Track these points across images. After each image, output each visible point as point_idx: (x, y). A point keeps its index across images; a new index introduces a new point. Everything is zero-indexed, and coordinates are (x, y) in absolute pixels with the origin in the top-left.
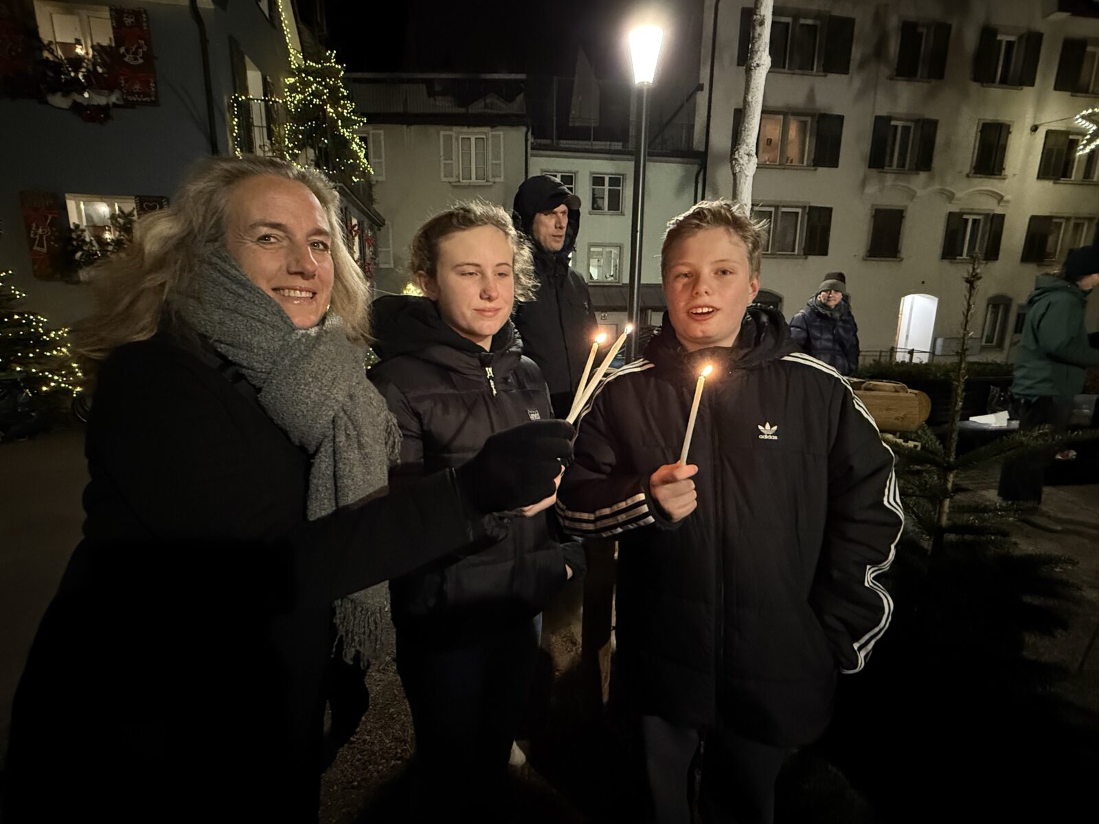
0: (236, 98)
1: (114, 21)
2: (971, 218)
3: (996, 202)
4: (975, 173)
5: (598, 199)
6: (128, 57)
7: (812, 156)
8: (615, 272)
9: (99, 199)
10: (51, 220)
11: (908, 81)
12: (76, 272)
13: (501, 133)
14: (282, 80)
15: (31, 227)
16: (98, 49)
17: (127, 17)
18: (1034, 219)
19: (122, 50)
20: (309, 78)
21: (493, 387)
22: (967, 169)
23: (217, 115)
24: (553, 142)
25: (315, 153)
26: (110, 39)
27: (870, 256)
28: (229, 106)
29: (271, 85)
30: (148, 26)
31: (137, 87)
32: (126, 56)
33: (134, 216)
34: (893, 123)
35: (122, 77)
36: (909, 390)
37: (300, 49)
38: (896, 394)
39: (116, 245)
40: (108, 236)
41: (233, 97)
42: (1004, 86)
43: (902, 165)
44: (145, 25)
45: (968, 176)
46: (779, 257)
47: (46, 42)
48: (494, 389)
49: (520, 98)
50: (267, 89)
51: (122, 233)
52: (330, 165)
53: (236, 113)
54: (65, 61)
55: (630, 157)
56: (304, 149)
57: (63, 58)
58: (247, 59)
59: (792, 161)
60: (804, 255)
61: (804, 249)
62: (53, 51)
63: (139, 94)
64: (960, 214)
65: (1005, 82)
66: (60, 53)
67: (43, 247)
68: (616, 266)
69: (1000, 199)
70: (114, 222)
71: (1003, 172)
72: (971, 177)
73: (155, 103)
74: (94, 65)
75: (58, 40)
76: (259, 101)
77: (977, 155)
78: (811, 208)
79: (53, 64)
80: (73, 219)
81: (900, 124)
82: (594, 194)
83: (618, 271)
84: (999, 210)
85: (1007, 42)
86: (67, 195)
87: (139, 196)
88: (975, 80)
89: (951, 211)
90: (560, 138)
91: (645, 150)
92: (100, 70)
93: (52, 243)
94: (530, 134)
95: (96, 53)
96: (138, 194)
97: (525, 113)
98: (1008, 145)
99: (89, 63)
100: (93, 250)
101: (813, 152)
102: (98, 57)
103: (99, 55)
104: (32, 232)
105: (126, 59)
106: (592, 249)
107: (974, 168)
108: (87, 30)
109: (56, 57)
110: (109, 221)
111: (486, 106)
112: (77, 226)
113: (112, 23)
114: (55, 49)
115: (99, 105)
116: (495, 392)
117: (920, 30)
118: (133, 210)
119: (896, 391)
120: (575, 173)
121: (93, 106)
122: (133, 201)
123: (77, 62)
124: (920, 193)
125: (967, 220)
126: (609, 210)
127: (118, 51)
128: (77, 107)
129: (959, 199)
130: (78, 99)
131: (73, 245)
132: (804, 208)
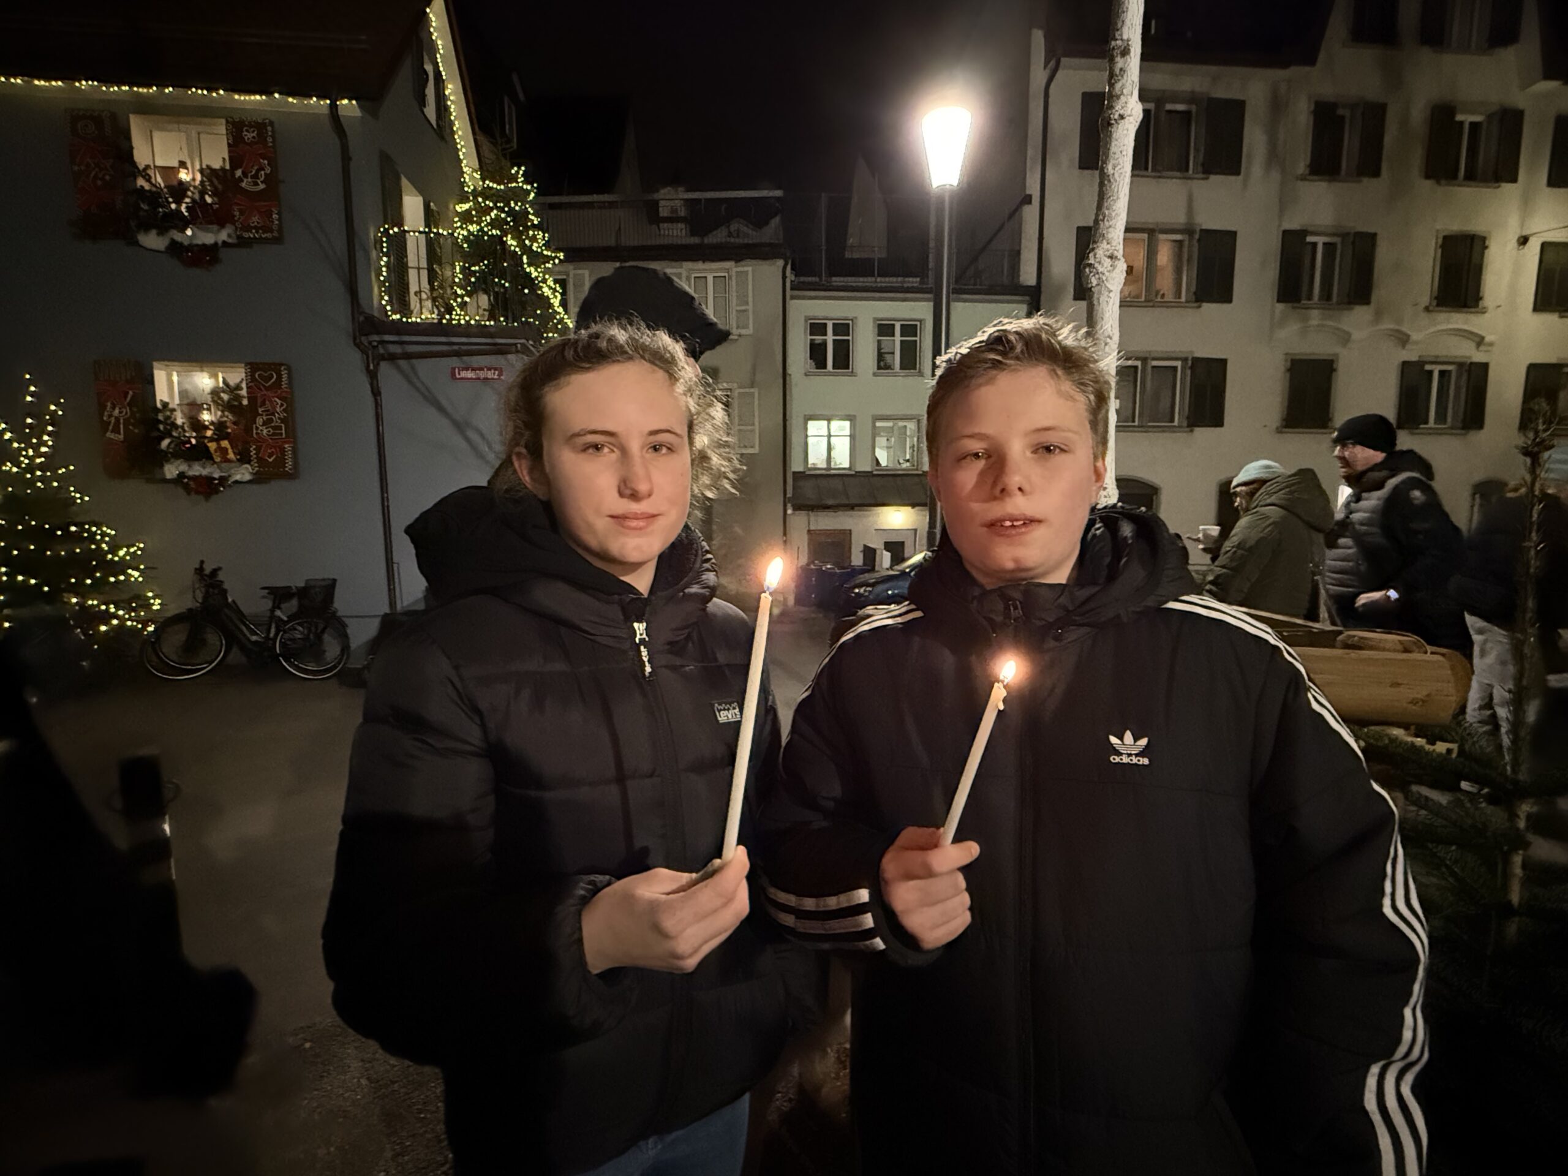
0: (386, 230)
1: (231, 138)
2: (1436, 369)
3: (1473, 345)
4: (1438, 305)
5: (886, 355)
6: (245, 180)
7: (1193, 289)
8: (912, 455)
9: (198, 369)
10: (133, 397)
11: (1330, 181)
12: (162, 466)
13: (748, 268)
14: (451, 206)
15: (105, 407)
16: (209, 173)
17: (247, 131)
18: (1532, 368)
19: (239, 173)
20: (487, 202)
21: (646, 659)
22: (1425, 300)
23: (359, 254)
24: (821, 280)
25: (489, 300)
26: (224, 159)
27: (1286, 427)
28: (375, 243)
29: (436, 214)
30: (273, 142)
31: (255, 220)
32: (243, 181)
33: (241, 389)
34: (1310, 239)
35: (236, 208)
36: (1429, 648)
37: (477, 166)
38: (1405, 656)
39: (216, 429)
40: (206, 417)
41: (382, 229)
42: (1472, 183)
43: (1326, 295)
44: (270, 140)
45: (1427, 309)
46: (1150, 429)
47: (141, 167)
48: (647, 664)
49: (776, 221)
50: (430, 217)
51: (226, 413)
52: (510, 315)
53: (385, 250)
54: (165, 190)
55: (926, 296)
56: (475, 296)
57: (163, 185)
58: (405, 182)
59: (1163, 295)
60: (1188, 426)
61: (1188, 418)
62: (150, 177)
63: (257, 229)
64: (1421, 363)
65: (1471, 177)
66: (159, 180)
67: (119, 433)
68: (913, 446)
69: (1480, 341)
70: (216, 399)
71: (1481, 303)
72: (1432, 311)
73: (278, 240)
74: (203, 193)
75: (159, 163)
76: (417, 234)
77: (1440, 279)
78: (1196, 361)
79: (148, 194)
80: (162, 394)
81: (1320, 240)
82: (879, 349)
83: (915, 453)
84: (1478, 357)
85: (1471, 123)
86: (155, 364)
87: (250, 364)
88: (1428, 177)
89: (1406, 359)
90: (832, 273)
91: (948, 287)
92: (209, 200)
93: (131, 427)
94: (789, 268)
95: (205, 179)
96: (249, 361)
97: (781, 241)
98: (1485, 264)
99: (196, 191)
100: (185, 436)
101: (1194, 282)
102: (207, 183)
103: (210, 180)
104: (106, 413)
105: (243, 185)
106: (878, 424)
107: (1436, 298)
108: (196, 150)
109: (155, 186)
110: (209, 398)
111: (730, 235)
112: (165, 405)
113: (228, 139)
114: (153, 175)
115: (204, 245)
116: (648, 669)
117: (1340, 112)
118: (241, 382)
119: (1406, 650)
120: (852, 320)
121: (197, 245)
122: (243, 370)
123: (179, 190)
124: (1356, 335)
125: (1431, 373)
126: (901, 368)
127: (233, 175)
128: (175, 248)
129: (1416, 343)
130: (177, 236)
131: (159, 429)
132: (1184, 360)
